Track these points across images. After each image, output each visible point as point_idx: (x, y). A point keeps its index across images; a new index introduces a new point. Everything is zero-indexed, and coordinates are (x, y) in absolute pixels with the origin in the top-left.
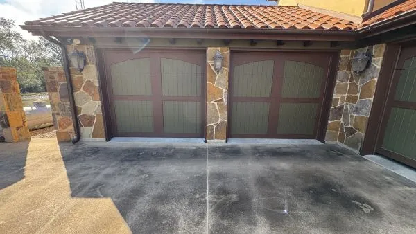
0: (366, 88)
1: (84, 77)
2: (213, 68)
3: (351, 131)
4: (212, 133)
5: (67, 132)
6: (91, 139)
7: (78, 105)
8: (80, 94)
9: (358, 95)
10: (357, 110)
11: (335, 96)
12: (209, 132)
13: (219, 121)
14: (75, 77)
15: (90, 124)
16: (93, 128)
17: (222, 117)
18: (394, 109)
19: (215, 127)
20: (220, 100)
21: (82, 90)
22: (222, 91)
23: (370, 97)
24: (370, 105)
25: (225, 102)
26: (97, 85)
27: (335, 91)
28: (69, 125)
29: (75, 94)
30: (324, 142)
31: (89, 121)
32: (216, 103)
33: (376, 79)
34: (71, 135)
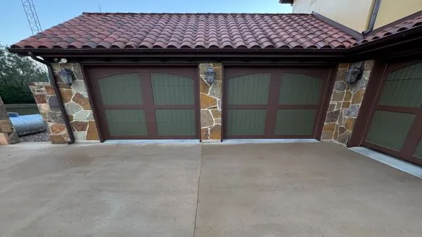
0: (356, 96)
1: (73, 90)
2: (205, 81)
3: (342, 130)
4: (207, 134)
5: (60, 136)
6: (85, 141)
7: (70, 113)
8: (70, 104)
9: (351, 101)
10: (348, 114)
11: (331, 102)
12: (203, 134)
13: (214, 125)
14: (64, 90)
15: (83, 129)
16: (86, 132)
17: (217, 122)
18: (377, 111)
19: (209, 129)
20: (214, 108)
21: (71, 101)
22: (215, 100)
23: (358, 102)
24: (358, 109)
25: (219, 109)
26: (87, 96)
27: (332, 98)
28: (62, 130)
29: (66, 104)
30: (320, 140)
31: (82, 126)
32: (210, 110)
33: (364, 88)
34: (65, 138)
